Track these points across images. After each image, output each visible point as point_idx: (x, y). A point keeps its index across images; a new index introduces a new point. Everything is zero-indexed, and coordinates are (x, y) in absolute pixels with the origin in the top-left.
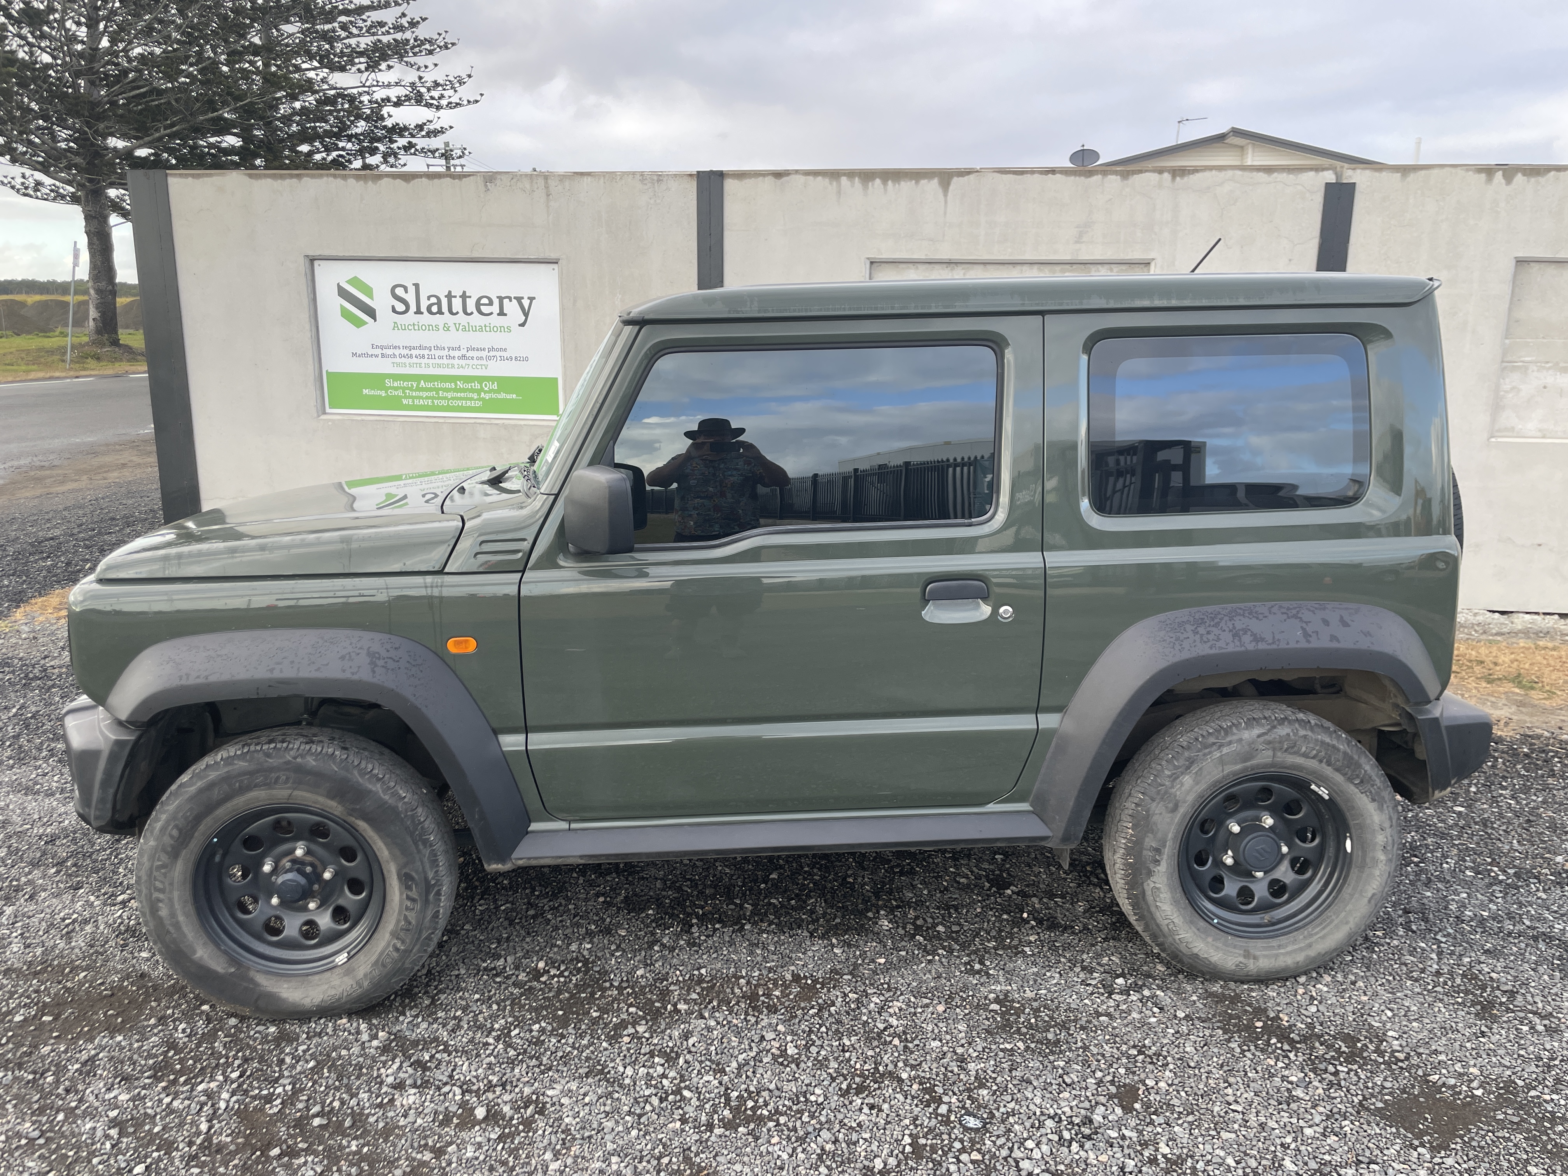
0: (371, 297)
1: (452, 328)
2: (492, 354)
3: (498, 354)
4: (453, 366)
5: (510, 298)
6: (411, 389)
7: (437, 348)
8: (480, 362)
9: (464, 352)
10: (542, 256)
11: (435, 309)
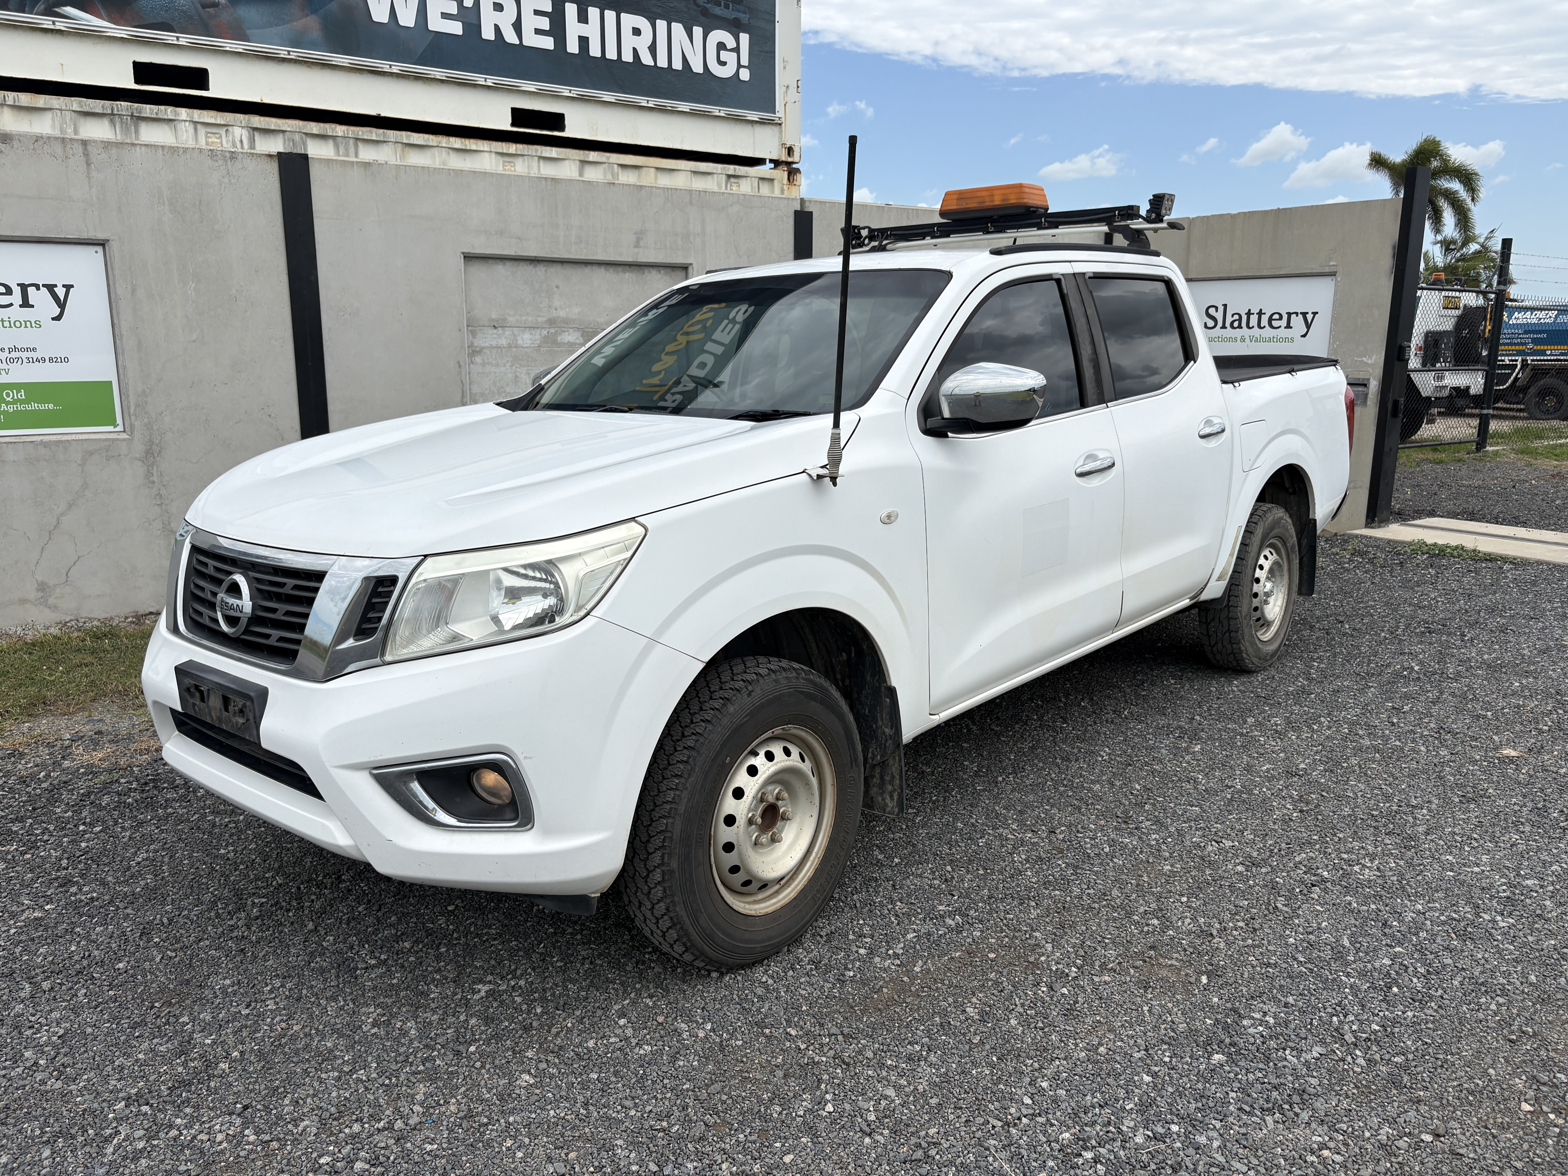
2: (14, 355)
3: (24, 355)
5: (37, 287)
10: (85, 235)
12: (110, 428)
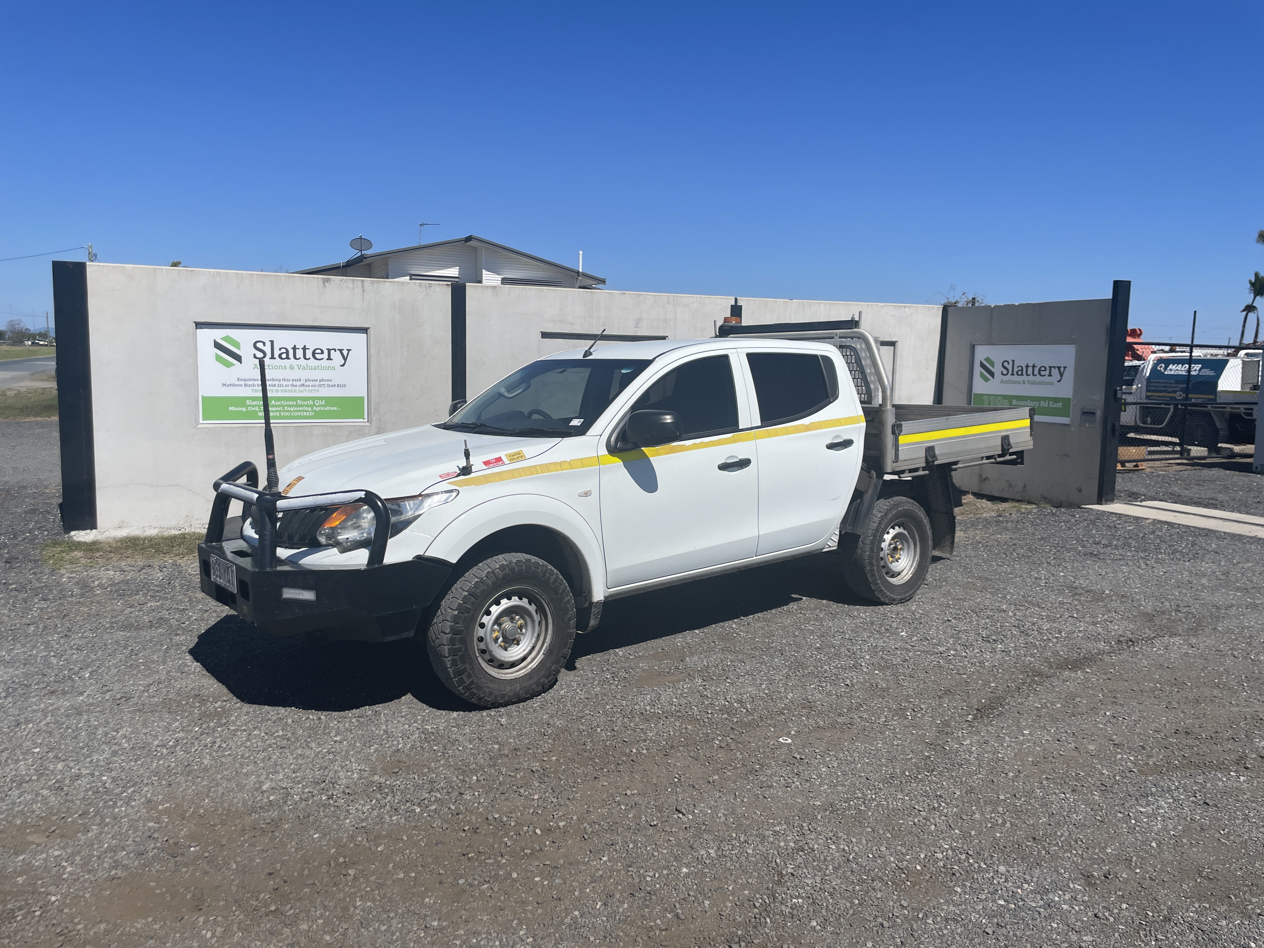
0: (239, 349)
2: (322, 383)
3: (326, 383)
5: (335, 350)
7: (284, 380)
8: (314, 388)
9: (303, 382)
10: (359, 326)
11: (284, 356)
12: (362, 420)
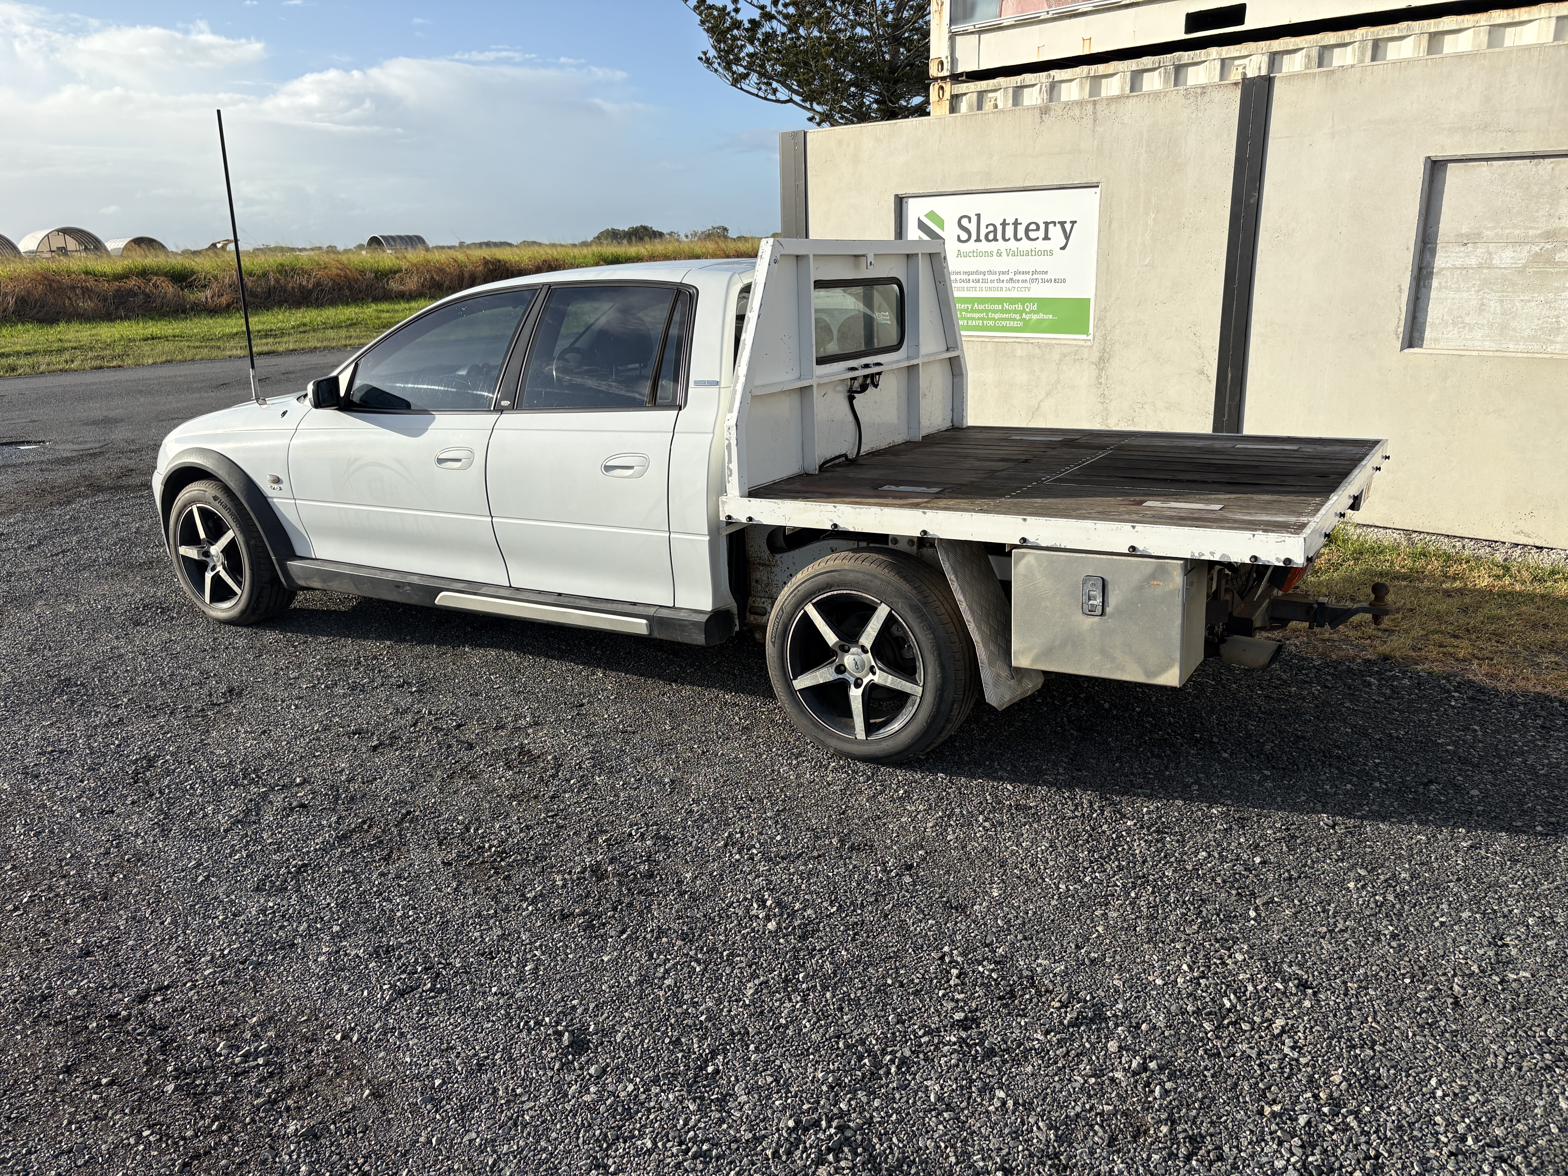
0: (942, 229)
1: (1004, 254)
2: (1035, 276)
3: (1040, 277)
4: (1002, 289)
6: (966, 311)
7: (990, 272)
8: (1024, 285)
9: (1011, 276)
11: (991, 236)
12: (1084, 337)
